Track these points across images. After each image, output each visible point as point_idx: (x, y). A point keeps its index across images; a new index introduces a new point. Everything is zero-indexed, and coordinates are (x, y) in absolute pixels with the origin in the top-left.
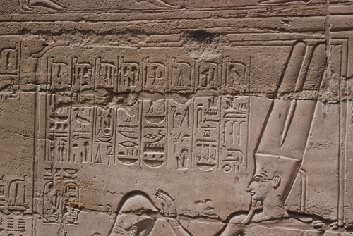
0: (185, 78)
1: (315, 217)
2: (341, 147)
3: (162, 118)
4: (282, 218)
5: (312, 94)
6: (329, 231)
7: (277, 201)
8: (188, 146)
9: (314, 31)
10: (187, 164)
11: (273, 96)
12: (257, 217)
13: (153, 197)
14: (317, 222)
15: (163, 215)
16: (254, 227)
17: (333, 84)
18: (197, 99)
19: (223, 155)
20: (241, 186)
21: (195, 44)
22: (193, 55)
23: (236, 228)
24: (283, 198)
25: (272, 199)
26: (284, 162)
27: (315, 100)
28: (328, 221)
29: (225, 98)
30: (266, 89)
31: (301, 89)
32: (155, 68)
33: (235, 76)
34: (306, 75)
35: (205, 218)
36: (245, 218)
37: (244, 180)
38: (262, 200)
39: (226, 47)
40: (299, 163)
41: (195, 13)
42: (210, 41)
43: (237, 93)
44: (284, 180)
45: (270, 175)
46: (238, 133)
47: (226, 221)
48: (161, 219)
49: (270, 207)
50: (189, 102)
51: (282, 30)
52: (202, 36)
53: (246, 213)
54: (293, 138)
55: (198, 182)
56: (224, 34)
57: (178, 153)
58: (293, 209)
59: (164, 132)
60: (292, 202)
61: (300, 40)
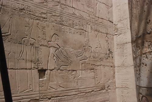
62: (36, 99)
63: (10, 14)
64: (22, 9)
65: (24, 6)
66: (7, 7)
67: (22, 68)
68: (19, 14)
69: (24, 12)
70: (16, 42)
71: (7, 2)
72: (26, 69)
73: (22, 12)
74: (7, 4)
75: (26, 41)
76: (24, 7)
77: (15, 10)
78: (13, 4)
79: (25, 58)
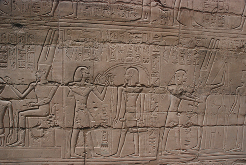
0: (13, 39)
1: (56, 82)
2: (63, 61)
3: (6, 52)
4: (46, 83)
5: (54, 45)
6: (60, 86)
7: (45, 78)
8: (15, 61)
9: (55, 26)
10: (15, 67)
11: (43, 46)
12: (39, 83)
13: (4, 79)
14: (57, 84)
15: (8, 84)
16: (38, 86)
17: (60, 42)
18: (18, 46)
19: (27, 65)
20: (34, 74)
21: (16, 28)
22: (16, 32)
23: (32, 87)
24: (46, 77)
25: (43, 77)
26: (46, 66)
27: (55, 47)
28: (60, 83)
29: (27, 46)
30: (40, 44)
31: (51, 44)
32: (2, 35)
33: (31, 39)
34: (53, 39)
35: (22, 84)
36: (35, 84)
37: (34, 72)
38: (40, 78)
39: (27, 30)
40: (51, 66)
41: (16, 17)
42: (22, 27)
43: (31, 45)
44: (47, 72)
45: (42, 70)
46: (32, 57)
47: (29, 85)
48: (7, 86)
49: (43, 80)
50: (15, 47)
51: (45, 25)
52: (19, 26)
53: (35, 82)
54: (49, 59)
55: (19, 73)
56: (26, 25)
57: (12, 64)
58: (49, 80)
59: (6, 57)
60: (49, 78)
61: (50, 29)
62: (244, 160)
63: (225, 58)
64: (240, 48)
65: (244, 42)
66: (222, 50)
67: (232, 124)
68: (237, 55)
69: (244, 51)
70: (228, 93)
71: (224, 42)
72: (236, 125)
73: (240, 51)
74: (223, 46)
75: (241, 91)
76: (244, 44)
77: (232, 51)
78: (230, 43)
79: (236, 112)
